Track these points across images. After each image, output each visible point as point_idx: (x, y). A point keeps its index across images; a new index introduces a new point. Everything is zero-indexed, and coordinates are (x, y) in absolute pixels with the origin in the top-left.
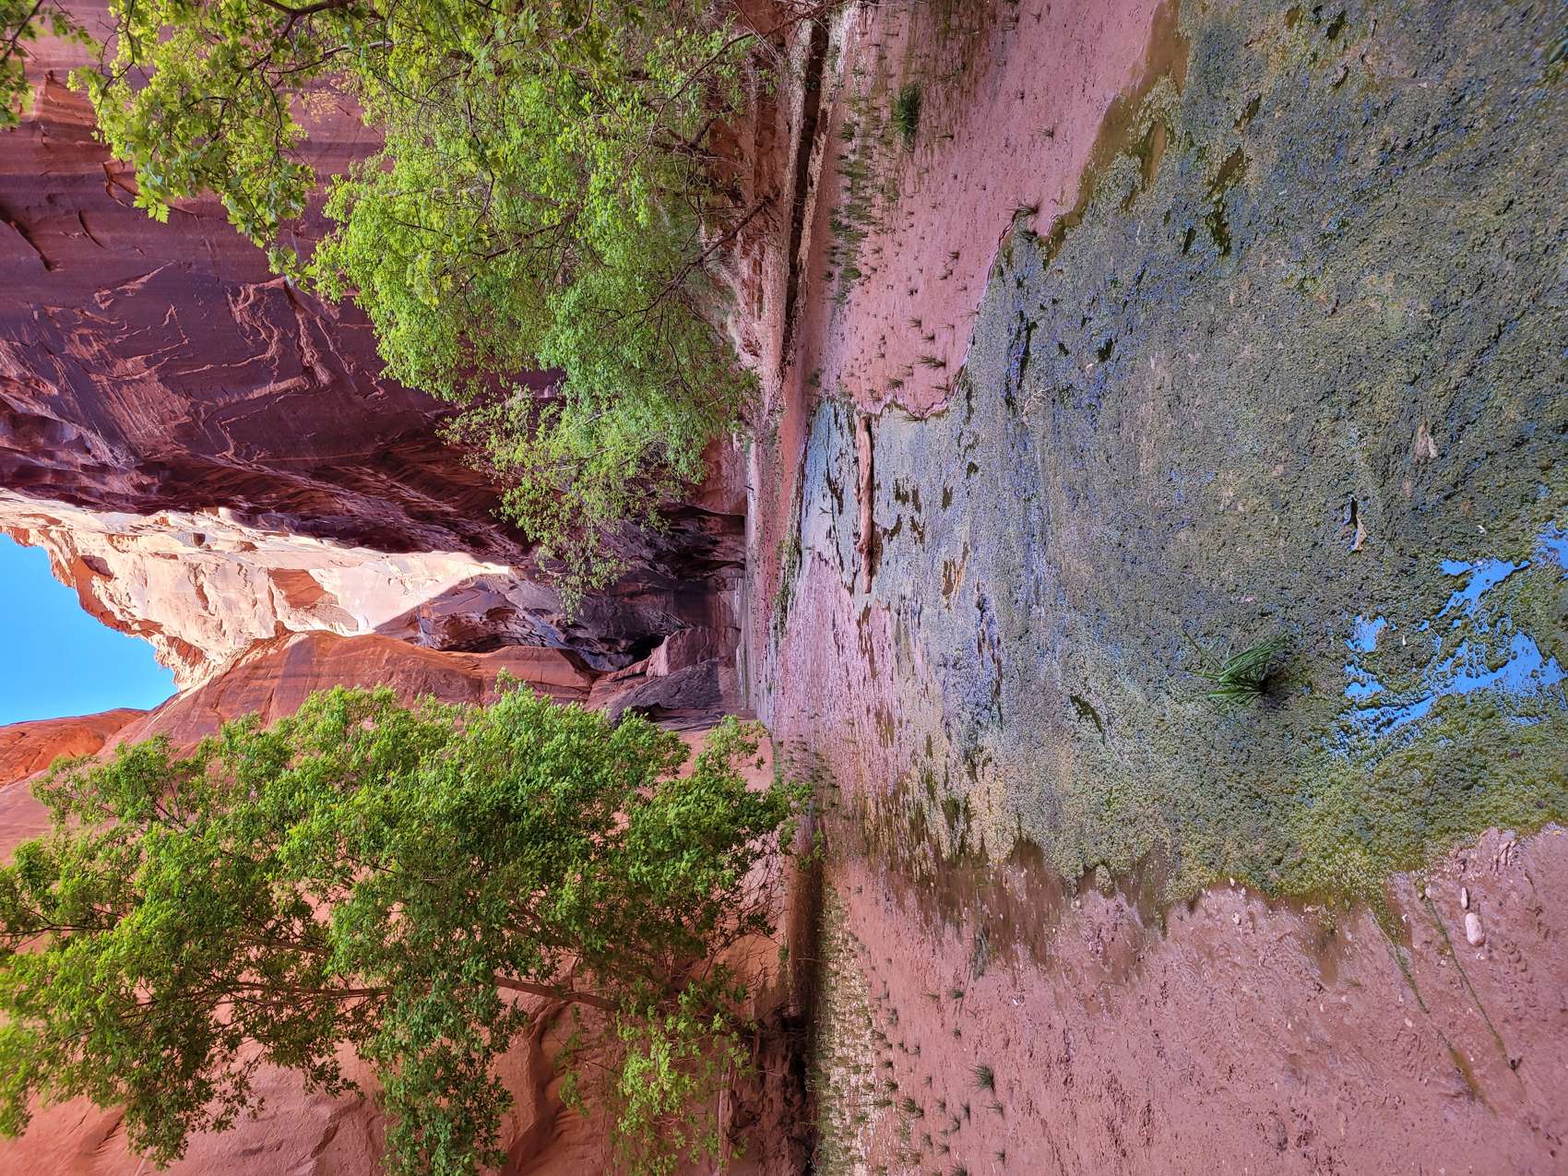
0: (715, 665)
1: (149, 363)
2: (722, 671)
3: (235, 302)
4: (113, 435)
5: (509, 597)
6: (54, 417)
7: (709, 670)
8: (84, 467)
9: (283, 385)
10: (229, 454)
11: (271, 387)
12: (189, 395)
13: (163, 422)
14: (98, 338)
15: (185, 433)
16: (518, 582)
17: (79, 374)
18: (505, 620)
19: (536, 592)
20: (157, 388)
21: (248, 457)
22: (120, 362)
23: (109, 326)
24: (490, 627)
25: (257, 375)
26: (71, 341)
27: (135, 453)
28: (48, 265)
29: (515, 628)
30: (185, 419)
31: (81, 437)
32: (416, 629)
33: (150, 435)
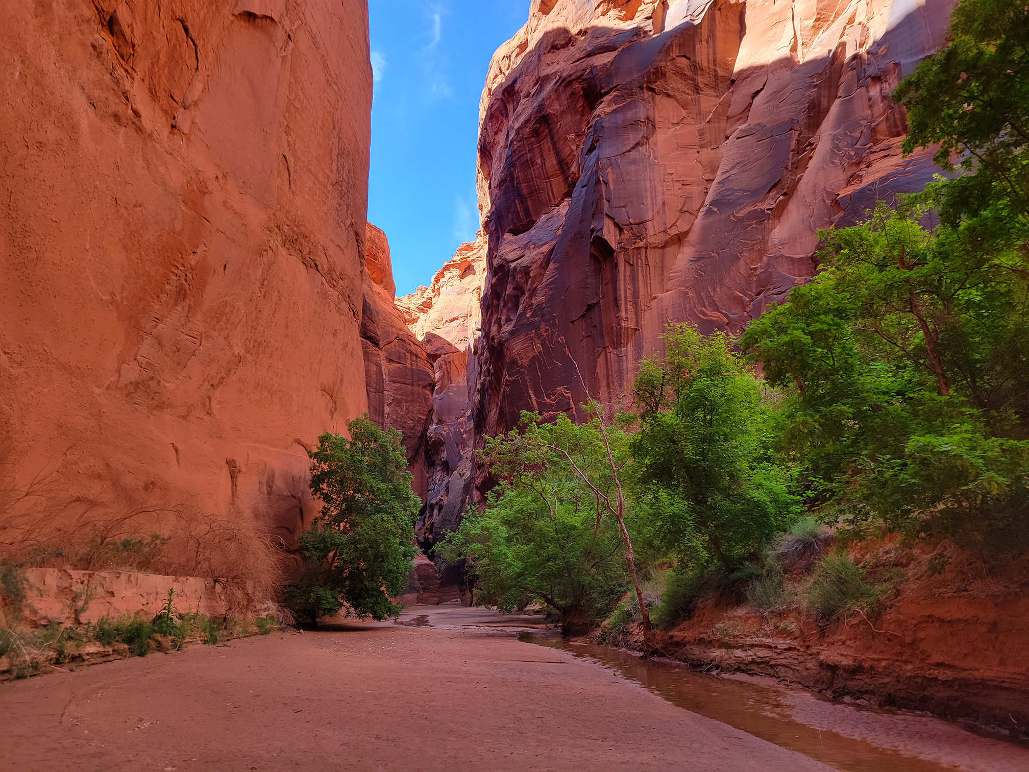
0: (419, 591)
1: (540, 353)
2: (415, 595)
3: (564, 388)
4: (512, 333)
5: (455, 473)
6: (518, 313)
7: (415, 588)
8: (500, 318)
9: (534, 403)
10: (507, 377)
11: (534, 398)
12: (529, 366)
13: (518, 354)
14: (548, 336)
15: (514, 362)
16: (464, 477)
17: (535, 326)
18: (443, 470)
19: (458, 488)
20: (531, 354)
21: (506, 385)
22: (539, 342)
23: (552, 340)
24: (438, 462)
25: (538, 393)
26: (546, 325)
27: (506, 341)
28: (573, 322)
29: (438, 475)
30: (520, 363)
31: (512, 320)
32: (437, 424)
33: (513, 348)
